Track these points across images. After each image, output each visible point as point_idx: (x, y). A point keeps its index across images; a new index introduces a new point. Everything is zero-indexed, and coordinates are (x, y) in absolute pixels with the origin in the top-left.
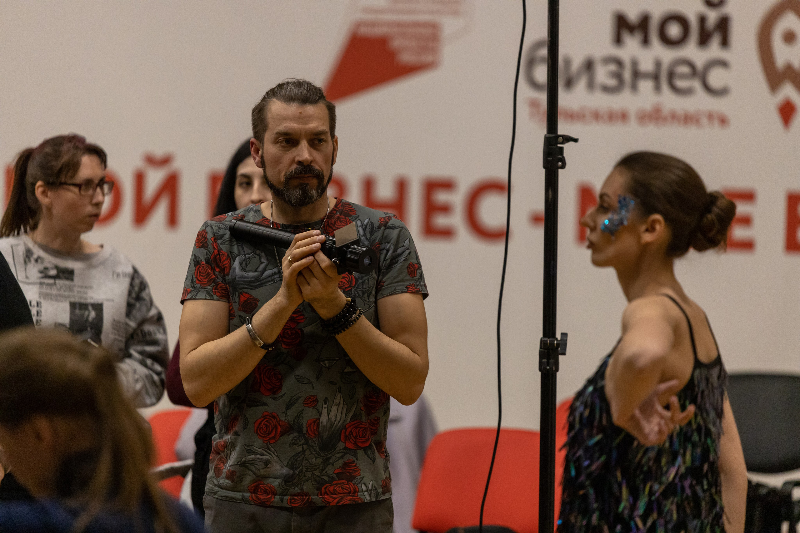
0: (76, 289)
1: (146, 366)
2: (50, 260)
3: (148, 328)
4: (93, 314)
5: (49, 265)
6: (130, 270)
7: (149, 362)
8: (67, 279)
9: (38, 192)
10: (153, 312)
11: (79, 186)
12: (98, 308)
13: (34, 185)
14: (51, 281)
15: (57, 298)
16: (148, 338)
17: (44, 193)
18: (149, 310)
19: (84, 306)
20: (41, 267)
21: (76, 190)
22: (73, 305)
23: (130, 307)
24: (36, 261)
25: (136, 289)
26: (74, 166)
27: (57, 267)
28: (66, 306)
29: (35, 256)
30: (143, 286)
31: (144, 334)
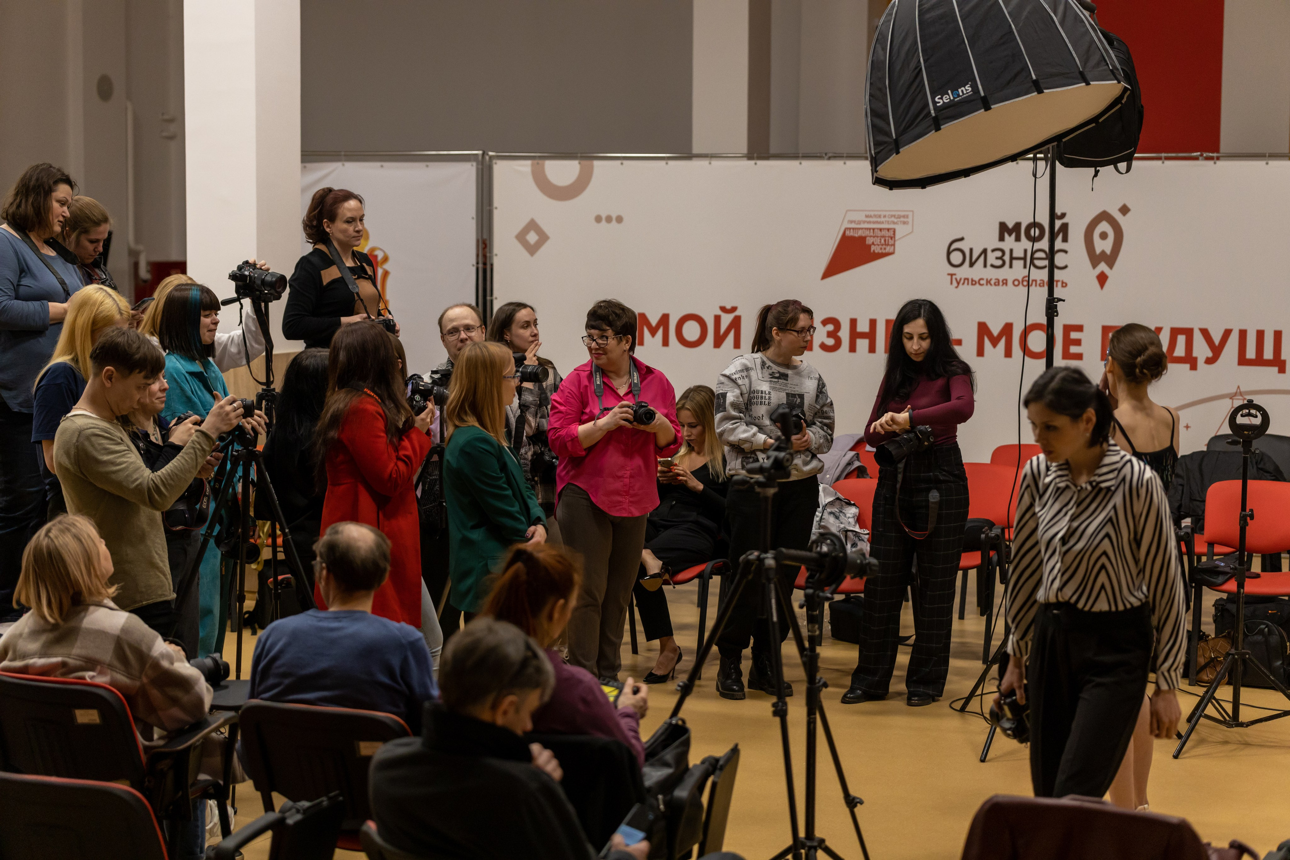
0: (789, 386)
1: (823, 430)
2: (776, 368)
3: (825, 409)
4: (799, 400)
5: (775, 371)
6: (817, 376)
7: (825, 428)
8: (785, 379)
9: (774, 333)
10: (829, 401)
11: (797, 332)
12: (801, 396)
13: (771, 328)
14: (776, 380)
15: (780, 390)
16: (825, 415)
17: (777, 334)
18: (827, 399)
19: (794, 395)
20: (771, 371)
21: (795, 334)
22: (788, 394)
23: (817, 396)
24: (768, 368)
25: (820, 387)
26: (795, 320)
27: (779, 372)
28: (783, 395)
29: (767, 365)
30: (824, 385)
31: (823, 412)
